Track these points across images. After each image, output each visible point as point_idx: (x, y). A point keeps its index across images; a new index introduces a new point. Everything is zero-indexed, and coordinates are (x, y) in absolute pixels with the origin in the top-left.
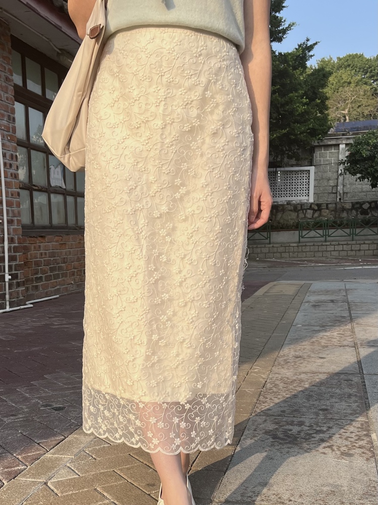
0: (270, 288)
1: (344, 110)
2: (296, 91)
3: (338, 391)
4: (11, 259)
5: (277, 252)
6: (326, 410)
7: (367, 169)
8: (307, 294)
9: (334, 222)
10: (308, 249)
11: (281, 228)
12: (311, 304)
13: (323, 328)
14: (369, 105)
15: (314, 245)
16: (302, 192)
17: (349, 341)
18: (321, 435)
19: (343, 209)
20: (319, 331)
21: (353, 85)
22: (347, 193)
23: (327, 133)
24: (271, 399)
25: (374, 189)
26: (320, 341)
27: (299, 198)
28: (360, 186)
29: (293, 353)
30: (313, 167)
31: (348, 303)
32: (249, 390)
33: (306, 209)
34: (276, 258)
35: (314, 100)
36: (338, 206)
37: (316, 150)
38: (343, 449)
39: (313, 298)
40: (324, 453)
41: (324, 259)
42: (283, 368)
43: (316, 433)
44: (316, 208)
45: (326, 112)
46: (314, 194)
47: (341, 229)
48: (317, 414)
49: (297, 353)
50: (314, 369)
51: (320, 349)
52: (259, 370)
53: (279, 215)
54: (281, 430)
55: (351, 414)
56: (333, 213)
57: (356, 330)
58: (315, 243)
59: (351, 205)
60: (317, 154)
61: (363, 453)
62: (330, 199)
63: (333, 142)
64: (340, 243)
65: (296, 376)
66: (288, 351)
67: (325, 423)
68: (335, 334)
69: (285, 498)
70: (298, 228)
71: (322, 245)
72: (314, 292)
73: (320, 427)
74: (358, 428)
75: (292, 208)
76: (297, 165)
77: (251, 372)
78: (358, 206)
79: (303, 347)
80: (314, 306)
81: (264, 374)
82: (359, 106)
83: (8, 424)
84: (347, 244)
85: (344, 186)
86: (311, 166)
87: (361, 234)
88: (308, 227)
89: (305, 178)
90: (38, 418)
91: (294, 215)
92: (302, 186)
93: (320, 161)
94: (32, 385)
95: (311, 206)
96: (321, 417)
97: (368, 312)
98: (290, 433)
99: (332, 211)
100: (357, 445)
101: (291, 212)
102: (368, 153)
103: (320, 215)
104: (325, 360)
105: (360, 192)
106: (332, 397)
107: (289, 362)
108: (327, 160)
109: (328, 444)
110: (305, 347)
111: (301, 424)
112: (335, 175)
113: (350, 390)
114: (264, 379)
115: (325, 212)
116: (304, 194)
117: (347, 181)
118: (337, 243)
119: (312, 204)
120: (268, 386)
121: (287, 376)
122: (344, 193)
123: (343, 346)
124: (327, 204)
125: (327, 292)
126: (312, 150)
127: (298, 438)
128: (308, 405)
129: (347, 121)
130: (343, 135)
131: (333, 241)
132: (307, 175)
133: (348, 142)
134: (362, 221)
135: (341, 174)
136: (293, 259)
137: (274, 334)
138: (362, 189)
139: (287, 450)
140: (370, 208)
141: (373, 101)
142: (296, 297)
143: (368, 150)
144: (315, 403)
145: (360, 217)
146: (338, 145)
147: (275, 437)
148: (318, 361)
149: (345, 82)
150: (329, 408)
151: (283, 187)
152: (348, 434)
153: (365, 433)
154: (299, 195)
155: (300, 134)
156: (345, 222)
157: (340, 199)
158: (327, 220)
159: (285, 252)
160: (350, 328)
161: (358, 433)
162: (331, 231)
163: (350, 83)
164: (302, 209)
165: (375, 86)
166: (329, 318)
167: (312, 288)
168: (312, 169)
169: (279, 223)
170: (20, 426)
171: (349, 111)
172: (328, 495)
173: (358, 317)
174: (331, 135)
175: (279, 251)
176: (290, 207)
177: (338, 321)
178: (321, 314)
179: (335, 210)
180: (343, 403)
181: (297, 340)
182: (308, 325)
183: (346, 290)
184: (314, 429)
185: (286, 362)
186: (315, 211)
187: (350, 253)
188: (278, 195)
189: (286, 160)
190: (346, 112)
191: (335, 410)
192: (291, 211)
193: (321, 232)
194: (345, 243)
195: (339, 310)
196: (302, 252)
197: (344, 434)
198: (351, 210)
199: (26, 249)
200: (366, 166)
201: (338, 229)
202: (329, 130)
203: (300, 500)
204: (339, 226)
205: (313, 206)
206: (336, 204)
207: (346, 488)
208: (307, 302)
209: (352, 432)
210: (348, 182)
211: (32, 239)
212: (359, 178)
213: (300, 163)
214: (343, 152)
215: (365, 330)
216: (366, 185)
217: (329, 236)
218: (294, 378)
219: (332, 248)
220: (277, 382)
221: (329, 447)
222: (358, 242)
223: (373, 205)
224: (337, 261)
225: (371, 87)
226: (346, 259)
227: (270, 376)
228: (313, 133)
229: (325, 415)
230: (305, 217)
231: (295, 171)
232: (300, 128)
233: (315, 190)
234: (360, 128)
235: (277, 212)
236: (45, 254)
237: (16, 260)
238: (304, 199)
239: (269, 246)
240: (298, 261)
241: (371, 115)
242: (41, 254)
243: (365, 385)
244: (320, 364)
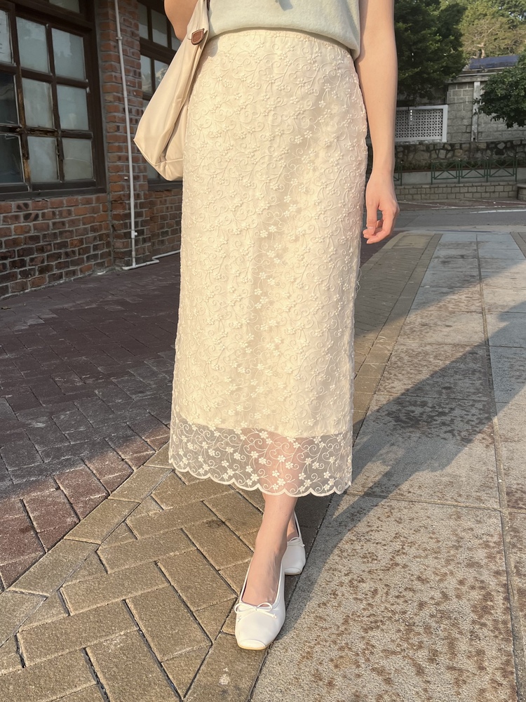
0: (400, 240)
1: (479, 43)
2: (429, 27)
3: (462, 366)
4: (137, 215)
5: (409, 194)
6: (450, 388)
7: (502, 109)
8: (437, 248)
9: (468, 163)
10: (440, 190)
11: (413, 169)
12: (440, 260)
13: (451, 290)
14: (505, 39)
15: (447, 187)
16: (434, 131)
17: (476, 306)
18: (443, 418)
19: (478, 149)
20: (447, 293)
21: (489, 17)
22: (482, 132)
23: (461, 71)
24: (395, 375)
25: (510, 129)
26: (448, 305)
27: (432, 138)
28: (495, 126)
29: (419, 320)
30: (447, 106)
31: (478, 259)
32: (374, 364)
33: (439, 150)
34: (407, 201)
35: (448, 37)
36: (472, 146)
37: (450, 88)
38: (463, 434)
39: (443, 253)
40: (445, 439)
41: (457, 201)
42: (408, 338)
43: (437, 415)
44: (449, 148)
45: (460, 49)
46: (448, 133)
47: (475, 170)
48: (440, 393)
49: (424, 321)
50: (440, 340)
51: (447, 316)
52: (383, 341)
53: (411, 156)
54: (403, 411)
55: (474, 393)
56: (467, 153)
57: (485, 292)
58: (448, 185)
59: (485, 145)
60: (451, 92)
61: (483, 439)
62: (464, 138)
63: (468, 80)
64: (474, 184)
65: (422, 348)
66: (414, 318)
67: (447, 404)
68: (463, 297)
69: (404, 489)
70: (430, 169)
71: (455, 187)
72: (444, 245)
73: (443, 408)
74: (480, 409)
75: (425, 148)
76: (430, 104)
77: (377, 343)
78: (493, 145)
79: (430, 313)
80: (444, 262)
81: (389, 345)
82: (495, 39)
83: (136, 402)
84: (481, 186)
85: (478, 125)
86: (445, 104)
87: (496, 175)
88: (440, 168)
89: (438, 117)
90: (165, 395)
91: (426, 155)
92: (435, 126)
93: (454, 99)
94: (159, 357)
95: (444, 146)
96: (444, 396)
97: (499, 271)
98: (412, 414)
99: (466, 151)
100: (477, 429)
101: (423, 153)
102: (503, 92)
103: (453, 156)
104: (451, 328)
105: (496, 132)
106: (456, 372)
107: (415, 331)
108: (461, 99)
109: (449, 428)
110: (432, 312)
111: (424, 404)
112: (469, 114)
113: (474, 365)
114: (389, 351)
115: (459, 153)
116: (437, 134)
117: (481, 120)
118: (471, 184)
119: (445, 144)
120: (393, 359)
121: (412, 348)
122: (478, 132)
123: (471, 312)
124: (461, 144)
125: (457, 245)
126: (445, 89)
127: (420, 420)
128: (432, 382)
129: (483, 55)
130: (478, 72)
131: (467, 182)
132: (441, 114)
133: (483, 80)
134: (497, 161)
135: (476, 113)
136: (425, 201)
137: (402, 297)
138: (497, 128)
139: (409, 434)
140: (505, 148)
141: (509, 34)
142: (426, 252)
143: (504, 89)
144: (438, 380)
145: (495, 157)
146: (473, 83)
147: (398, 419)
148: (444, 330)
149: (480, 14)
150: (452, 386)
151: (415, 127)
152: (469, 417)
153: (486, 415)
154: (431, 134)
155: (433, 72)
156: (479, 163)
157: (474, 139)
158: (461, 161)
159: (417, 194)
160: (479, 289)
161: (479, 416)
162: (465, 172)
163: (486, 15)
164: (435, 149)
165: (512, 18)
166: (458, 277)
167: (443, 240)
168: (445, 108)
169: (411, 164)
170: (149, 405)
171: (485, 45)
172: (446, 486)
173: (487, 276)
174: (465, 72)
175: (411, 192)
176: (422, 148)
177: (467, 281)
178: (449, 273)
179: (469, 150)
180: (467, 380)
181: (424, 304)
182: (437, 286)
183: (478, 243)
184: (436, 411)
185: (413, 331)
186: (448, 151)
187: (484, 195)
188: (409, 135)
189: (418, 99)
190: (482, 45)
191: (458, 388)
192: (423, 151)
193: (454, 173)
194: (480, 184)
195: (468, 268)
196: (435, 193)
197: (466, 417)
198: (486, 150)
199: (152, 204)
200: (502, 105)
201: (471, 170)
202: (463, 68)
203: (419, 492)
204: (473, 166)
205: (446, 146)
206: (470, 143)
207: (464, 479)
208: (436, 258)
209: (473, 415)
210: (483, 121)
211: (159, 193)
212: (494, 118)
213: (433, 101)
214: (478, 90)
215: (494, 293)
216: (501, 124)
217: (463, 177)
218: (420, 350)
219: (465, 190)
220: (402, 355)
221: (450, 432)
222: (493, 184)
223: (509, 145)
224: (471, 203)
225: (508, 19)
226: (479, 201)
227: (396, 348)
228: (447, 71)
229: (448, 394)
230: (438, 157)
231: (428, 110)
232: (433, 66)
233: (448, 129)
234: (496, 64)
235: (408, 152)
236: (171, 207)
237: (142, 216)
238: (437, 139)
239: (400, 187)
240: (430, 203)
241: (508, 48)
242: (167, 208)
243: (490, 359)
244: (445, 334)
